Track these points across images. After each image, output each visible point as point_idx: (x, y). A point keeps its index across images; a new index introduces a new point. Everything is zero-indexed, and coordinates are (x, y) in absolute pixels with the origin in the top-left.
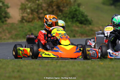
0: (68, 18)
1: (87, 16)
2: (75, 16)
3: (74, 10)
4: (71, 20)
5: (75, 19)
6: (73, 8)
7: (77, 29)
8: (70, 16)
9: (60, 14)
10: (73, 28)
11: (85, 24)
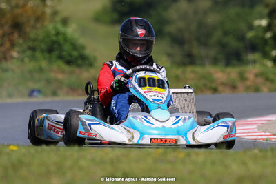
0: (38, 50)
1: (83, 48)
2: (55, 46)
3: (53, 32)
4: (46, 55)
5: (56, 53)
6: (50, 27)
7: (60, 76)
8: (43, 46)
9: (21, 41)
10: (52, 75)
11: (79, 66)
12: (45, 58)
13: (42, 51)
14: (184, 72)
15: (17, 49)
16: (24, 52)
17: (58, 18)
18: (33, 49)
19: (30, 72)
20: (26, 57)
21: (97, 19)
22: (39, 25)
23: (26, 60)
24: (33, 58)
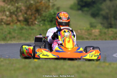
0: (46, 21)
2: (53, 19)
3: (53, 13)
4: (50, 23)
5: (54, 22)
6: (52, 11)
8: (48, 19)
9: (39, 17)
12: (49, 24)
13: (48, 21)
14: (108, 31)
15: (37, 20)
16: (40, 22)
17: (55, 8)
18: (44, 20)
19: (43, 30)
20: (42, 24)
21: (71, 8)
22: (47, 10)
23: (41, 25)
24: (44, 24)
